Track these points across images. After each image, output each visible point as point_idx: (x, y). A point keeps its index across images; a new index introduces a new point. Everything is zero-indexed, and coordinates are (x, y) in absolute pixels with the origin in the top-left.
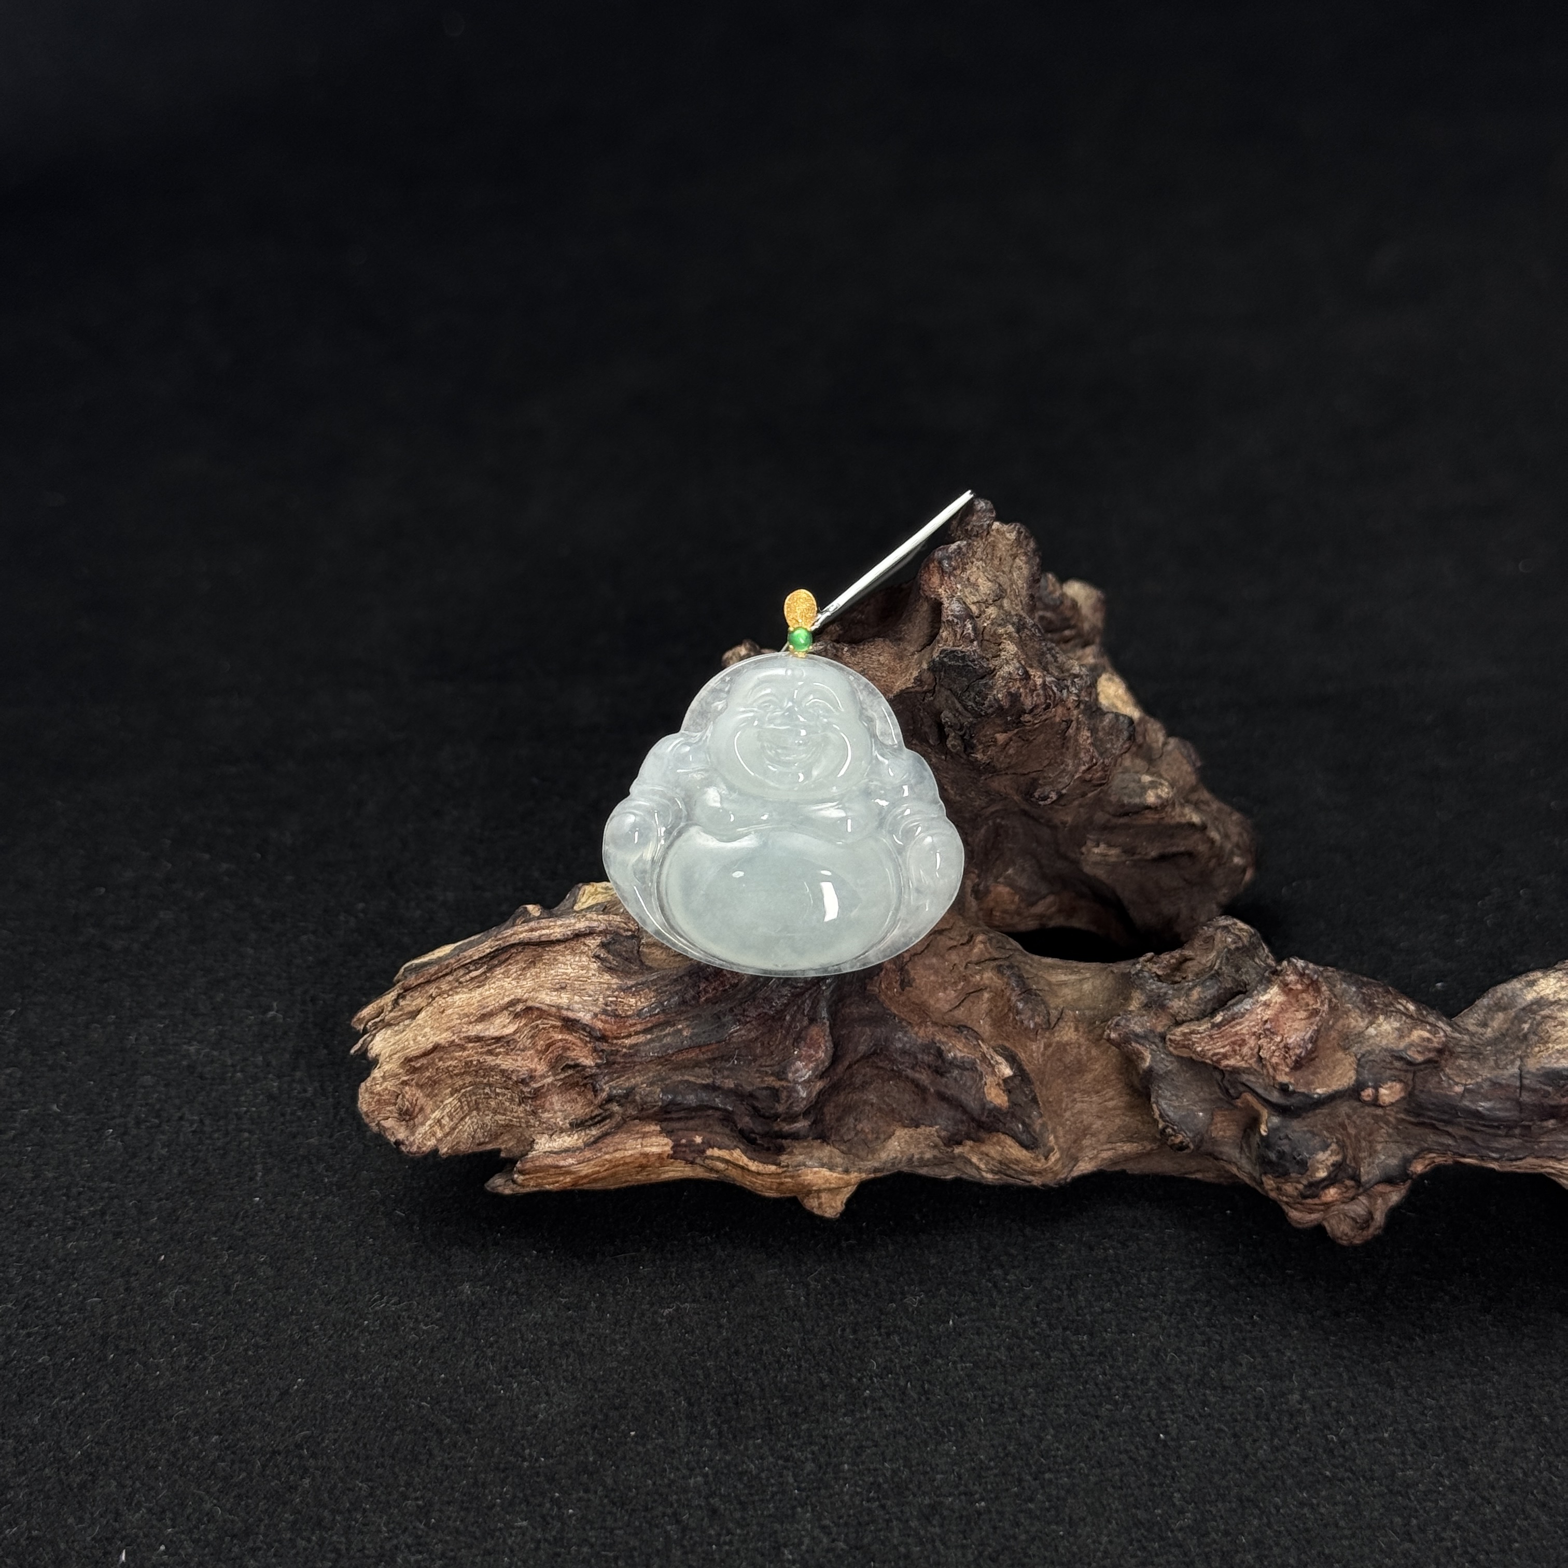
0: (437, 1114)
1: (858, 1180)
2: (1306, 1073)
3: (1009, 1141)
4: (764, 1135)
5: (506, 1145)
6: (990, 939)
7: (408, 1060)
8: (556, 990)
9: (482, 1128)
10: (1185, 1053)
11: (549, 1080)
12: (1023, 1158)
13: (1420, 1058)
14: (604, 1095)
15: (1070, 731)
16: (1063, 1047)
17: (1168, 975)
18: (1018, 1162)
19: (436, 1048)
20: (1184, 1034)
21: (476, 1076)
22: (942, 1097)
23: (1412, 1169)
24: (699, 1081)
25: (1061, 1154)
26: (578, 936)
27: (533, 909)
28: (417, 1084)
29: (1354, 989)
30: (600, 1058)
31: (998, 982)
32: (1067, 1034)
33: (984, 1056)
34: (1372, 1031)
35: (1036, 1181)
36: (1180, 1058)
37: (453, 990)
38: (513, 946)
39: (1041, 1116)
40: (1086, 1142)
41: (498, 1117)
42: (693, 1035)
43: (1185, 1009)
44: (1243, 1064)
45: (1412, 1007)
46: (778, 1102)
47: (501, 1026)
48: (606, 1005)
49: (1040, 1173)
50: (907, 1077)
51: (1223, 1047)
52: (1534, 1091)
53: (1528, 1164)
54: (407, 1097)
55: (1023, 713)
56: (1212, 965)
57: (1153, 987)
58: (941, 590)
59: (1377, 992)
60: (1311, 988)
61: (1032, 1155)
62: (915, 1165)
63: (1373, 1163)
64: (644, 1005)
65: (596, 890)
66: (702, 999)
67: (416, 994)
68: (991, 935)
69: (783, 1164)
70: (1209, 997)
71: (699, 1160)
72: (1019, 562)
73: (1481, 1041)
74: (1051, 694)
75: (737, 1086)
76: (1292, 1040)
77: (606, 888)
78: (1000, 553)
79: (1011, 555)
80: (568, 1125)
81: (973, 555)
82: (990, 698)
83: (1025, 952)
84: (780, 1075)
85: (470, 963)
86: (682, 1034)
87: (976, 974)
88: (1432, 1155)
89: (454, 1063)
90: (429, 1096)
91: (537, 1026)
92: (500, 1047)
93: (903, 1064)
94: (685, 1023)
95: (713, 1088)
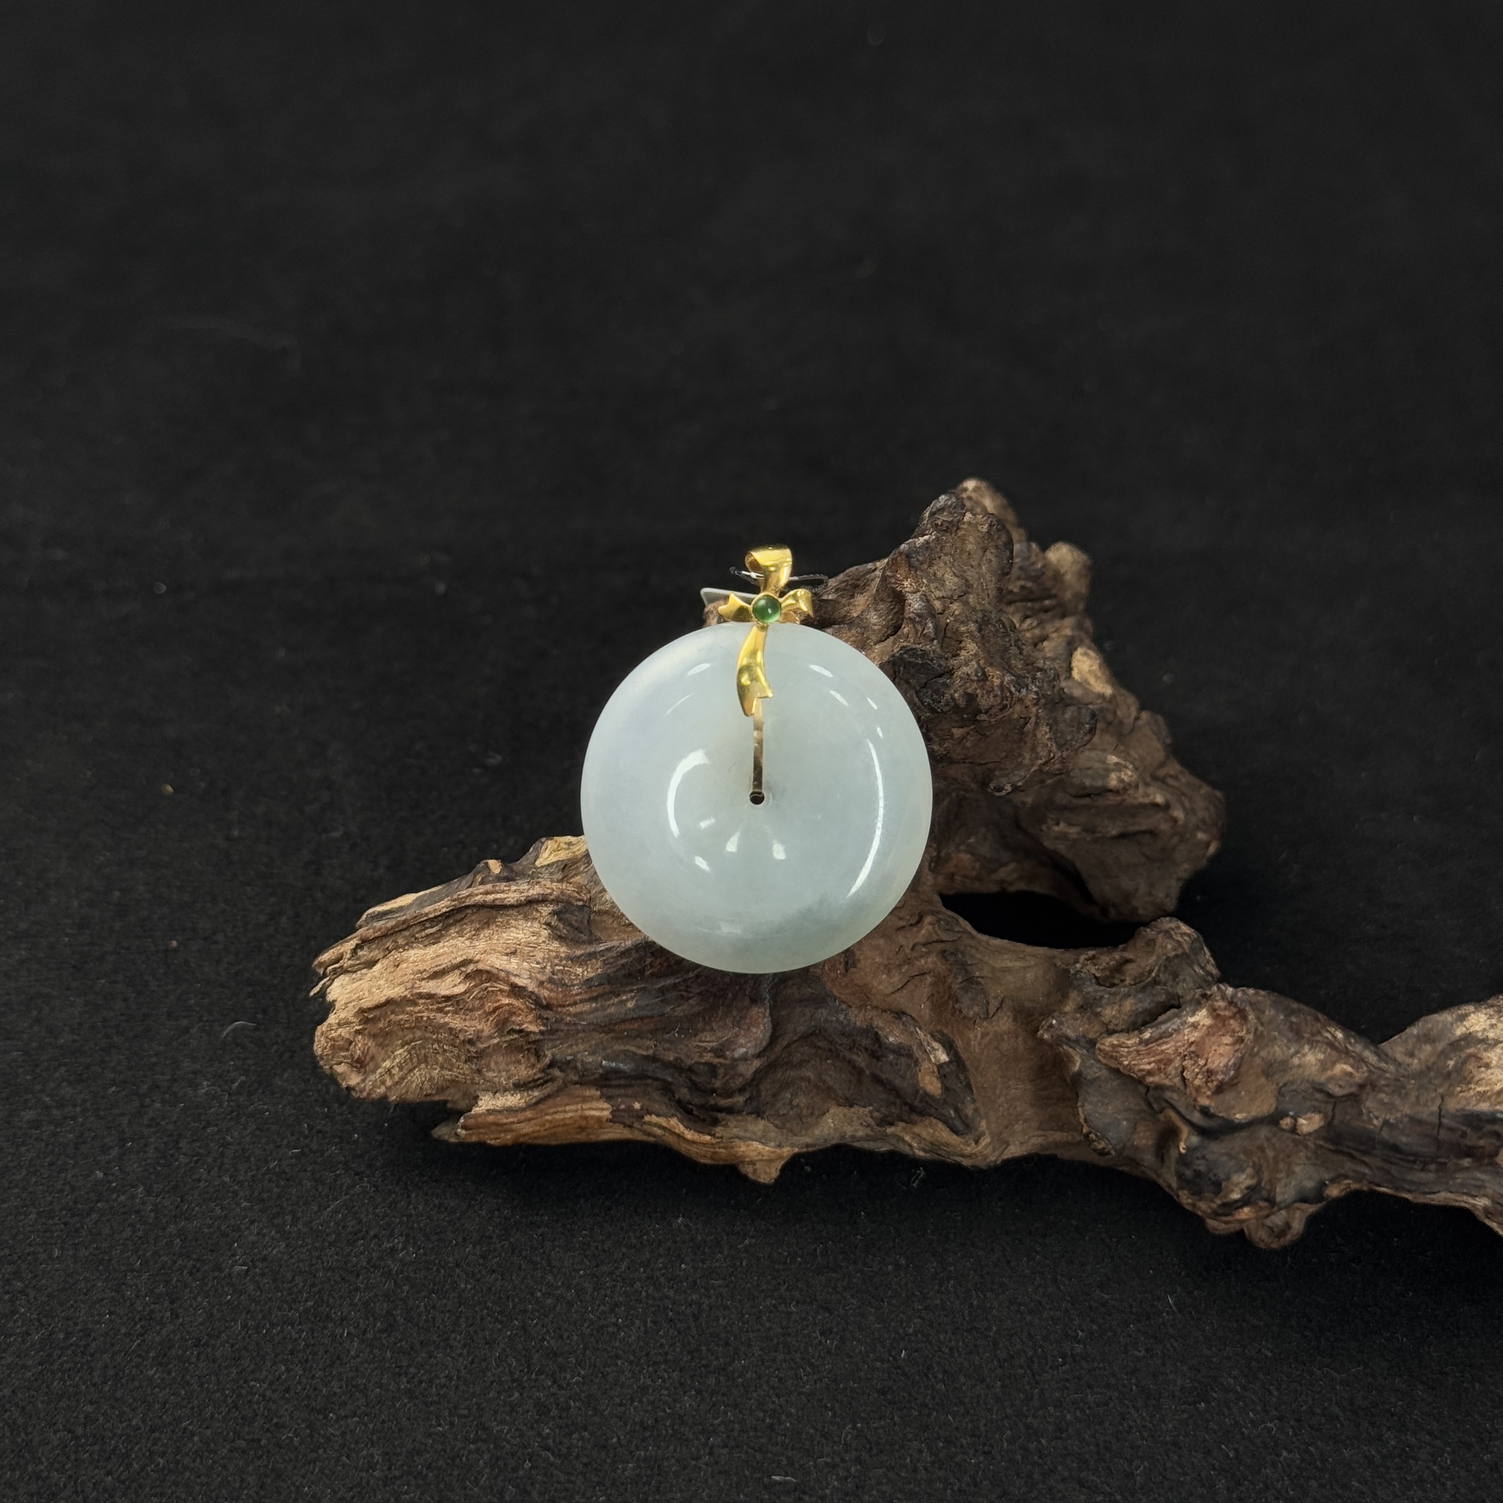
0: (387, 1064)
1: (792, 1153)
2: (1229, 1096)
3: (941, 1125)
4: (701, 1107)
5: (453, 1098)
6: (938, 921)
7: (362, 1011)
8: (507, 954)
9: (430, 1080)
10: (1113, 1064)
11: (495, 1041)
12: (953, 1142)
13: (1341, 1092)
14: (547, 1061)
15: (1029, 727)
16: (999, 1037)
17: (1106, 977)
18: (947, 1145)
19: (389, 1002)
20: (1113, 1046)
21: (426, 1031)
22: (877, 1080)
23: (1328, 1192)
24: (640, 1052)
25: (992, 1138)
26: (532, 902)
27: (495, 866)
28: (369, 1034)
29: (1282, 1017)
30: (544, 1025)
31: (941, 967)
32: (1004, 1023)
33: (921, 1044)
34: (1296, 1061)
35: (966, 1162)
36: (1109, 1068)
37: (409, 945)
38: (468, 907)
39: (974, 1101)
40: (1018, 1127)
41: (443, 1072)
42: (637, 1007)
43: (1117, 1018)
44: (1167, 1082)
45: (1340, 1035)
46: (715, 1077)
47: (451, 985)
48: (553, 973)
49: (970, 1156)
50: (844, 1058)
51: (1150, 1063)
52: (1451, 1130)
53: (1442, 1197)
54: (360, 1045)
55: (979, 712)
56: (1150, 972)
57: (1090, 989)
58: (906, 583)
59: (1305, 1019)
60: (1238, 1015)
61: (962, 1140)
62: (848, 1141)
63: (1290, 1184)
64: (591, 975)
65: (559, 846)
66: (648, 973)
67: (374, 946)
68: (941, 916)
69: (717, 1135)
70: (1140, 1010)
71: (637, 1125)
72: (988, 555)
73: (1406, 1073)
74: (1008, 694)
75: (676, 1059)
76: (1215, 1065)
77: (570, 844)
78: (970, 547)
79: (982, 548)
80: (511, 1085)
81: (941, 550)
82: (947, 696)
83: (974, 932)
84: (719, 1052)
85: (426, 921)
86: (625, 1005)
87: (921, 957)
88: (1348, 1181)
89: (405, 1017)
90: (382, 1046)
91: (487, 988)
92: (449, 1006)
93: (841, 1045)
94: (630, 995)
95: (654, 1059)
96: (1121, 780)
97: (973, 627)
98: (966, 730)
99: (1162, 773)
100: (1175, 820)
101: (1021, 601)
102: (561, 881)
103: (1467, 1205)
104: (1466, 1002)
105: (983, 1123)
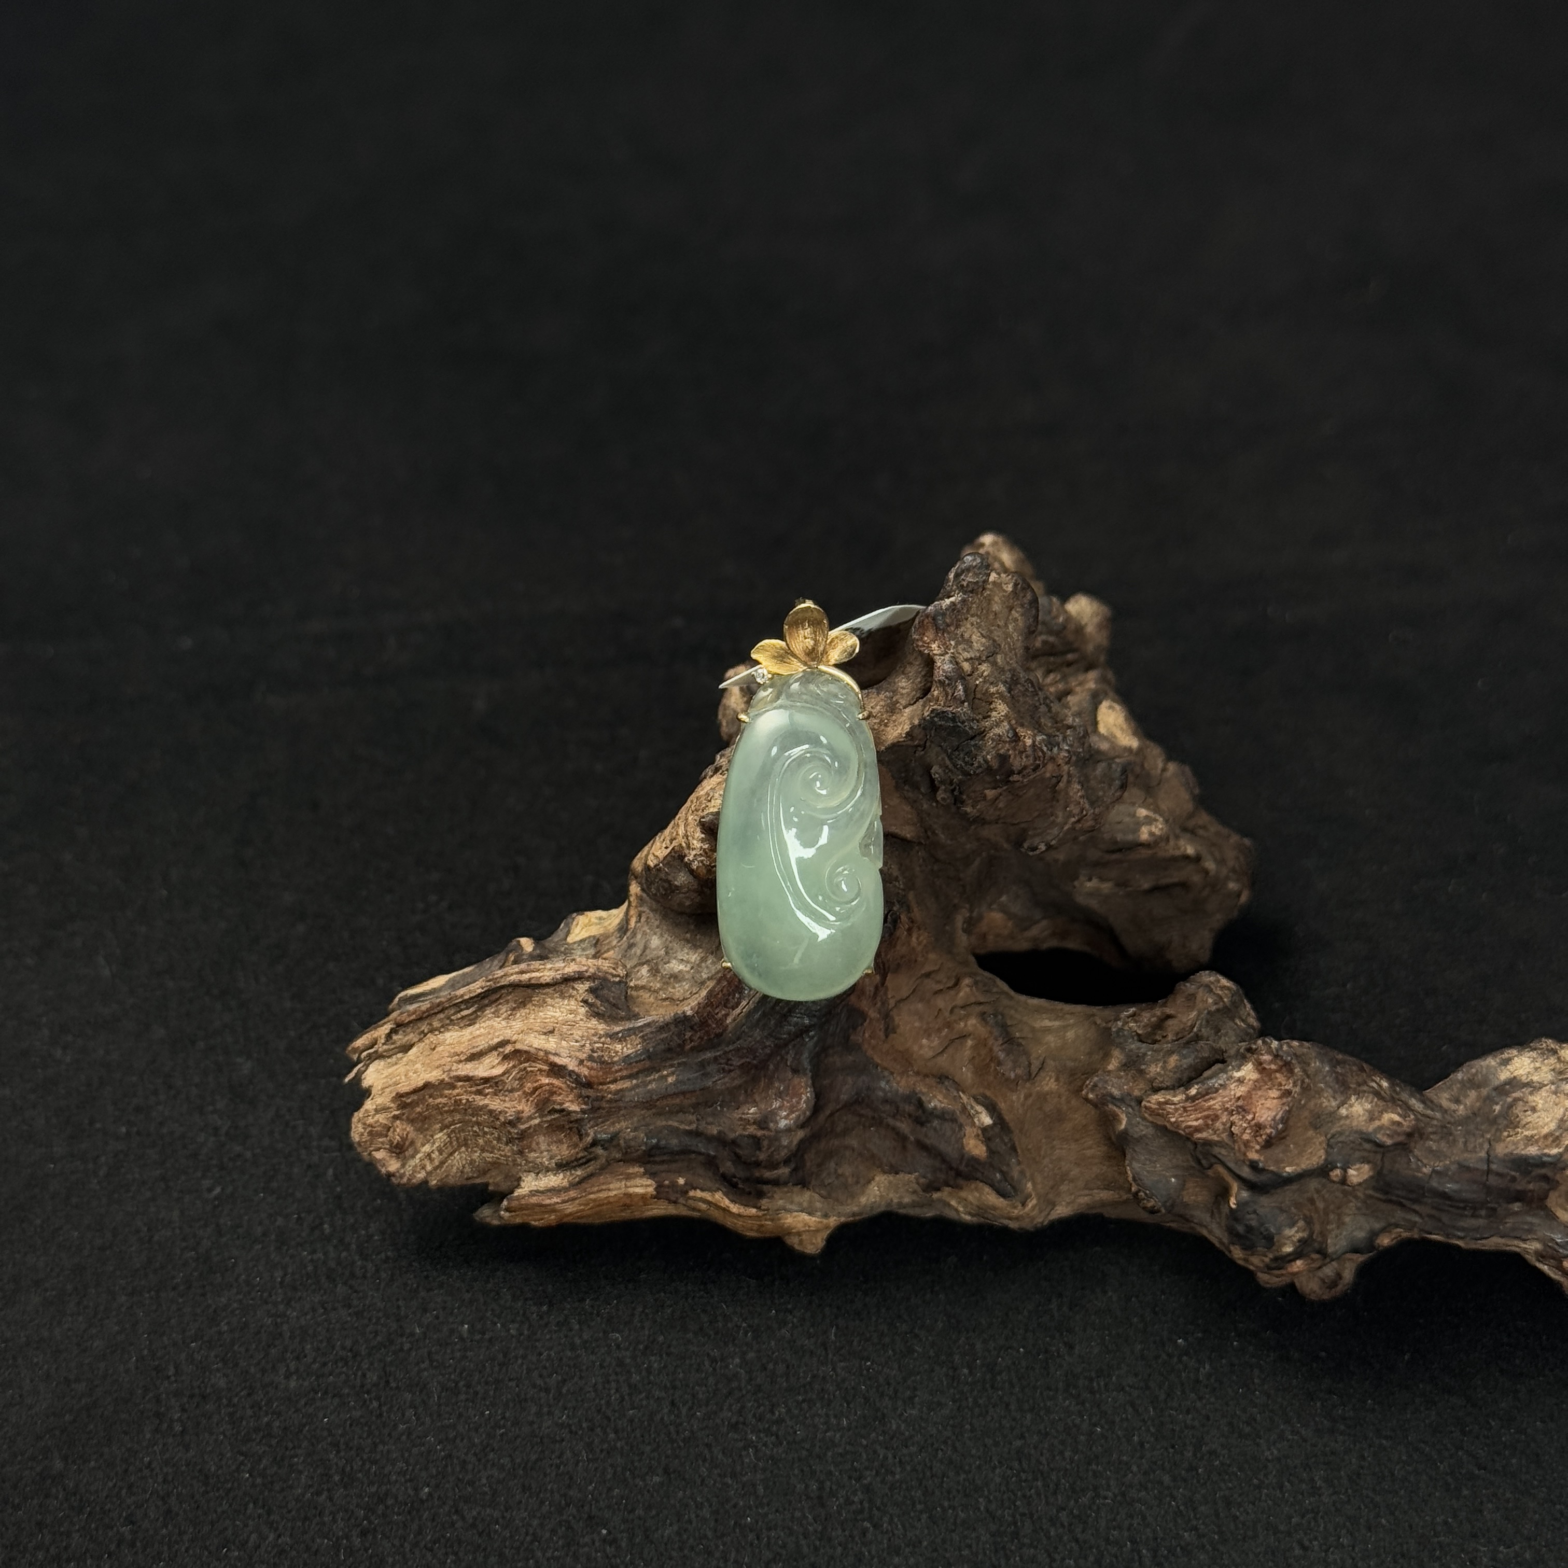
0: (427, 1148)
1: (838, 1223)
2: (1278, 1150)
3: (987, 1189)
4: (746, 1180)
5: (495, 1180)
6: (976, 983)
7: (399, 1096)
8: (545, 1034)
9: (470, 1163)
10: (1159, 1121)
11: (537, 1121)
12: (1000, 1205)
13: (1389, 1142)
14: (589, 1139)
15: (1061, 785)
16: (1043, 1097)
17: (1149, 1035)
18: (994, 1208)
19: (427, 1085)
20: (1159, 1103)
21: (465, 1114)
22: (922, 1146)
23: (1378, 1241)
24: (683, 1127)
25: (1038, 1199)
26: (567, 980)
27: (527, 944)
28: (408, 1119)
29: (1327, 1069)
30: (586, 1104)
31: (982, 1031)
32: (1049, 1084)
33: (964, 1109)
34: (1343, 1111)
35: (1013, 1225)
36: (1155, 1126)
37: (444, 1028)
38: (503, 987)
39: (1019, 1163)
40: (1064, 1188)
41: (484, 1155)
42: (677, 1082)
43: (1162, 1076)
44: (1215, 1138)
45: (1385, 1084)
46: (760, 1149)
47: (489, 1067)
48: (593, 1051)
49: (1017, 1218)
50: (888, 1125)
51: (1197, 1120)
52: (1498, 1174)
53: (1494, 1243)
54: (398, 1130)
55: (1012, 773)
56: (1193, 1026)
57: (1133, 1046)
58: (934, 646)
59: (1352, 1071)
60: (1284, 1069)
61: (1010, 1203)
62: (895, 1208)
63: (1341, 1234)
64: (630, 1051)
65: (590, 921)
66: (688, 1047)
67: (409, 1030)
68: (978, 978)
69: (763, 1207)
70: (1185, 1066)
71: (681, 1200)
72: (1015, 614)
73: (1452, 1120)
74: (1040, 754)
75: (720, 1132)
76: (1263, 1119)
77: (600, 918)
78: (996, 607)
79: (1007, 607)
80: (554, 1165)
81: (968, 611)
82: (980, 759)
83: (1012, 993)
84: (763, 1122)
85: (461, 1002)
86: (666, 1081)
87: (960, 1019)
88: (1399, 1230)
89: (444, 1100)
90: (420, 1130)
91: (525, 1068)
92: (488, 1088)
93: (884, 1112)
94: (670, 1070)
95: (697, 1134)
96: (1151, 834)
97: (1002, 688)
98: (999, 790)
99: (1191, 824)
100: (1206, 872)
101: (1044, 655)
102: (595, 956)
103: (1517, 1250)
104: (1509, 1046)
105: (1029, 1185)
